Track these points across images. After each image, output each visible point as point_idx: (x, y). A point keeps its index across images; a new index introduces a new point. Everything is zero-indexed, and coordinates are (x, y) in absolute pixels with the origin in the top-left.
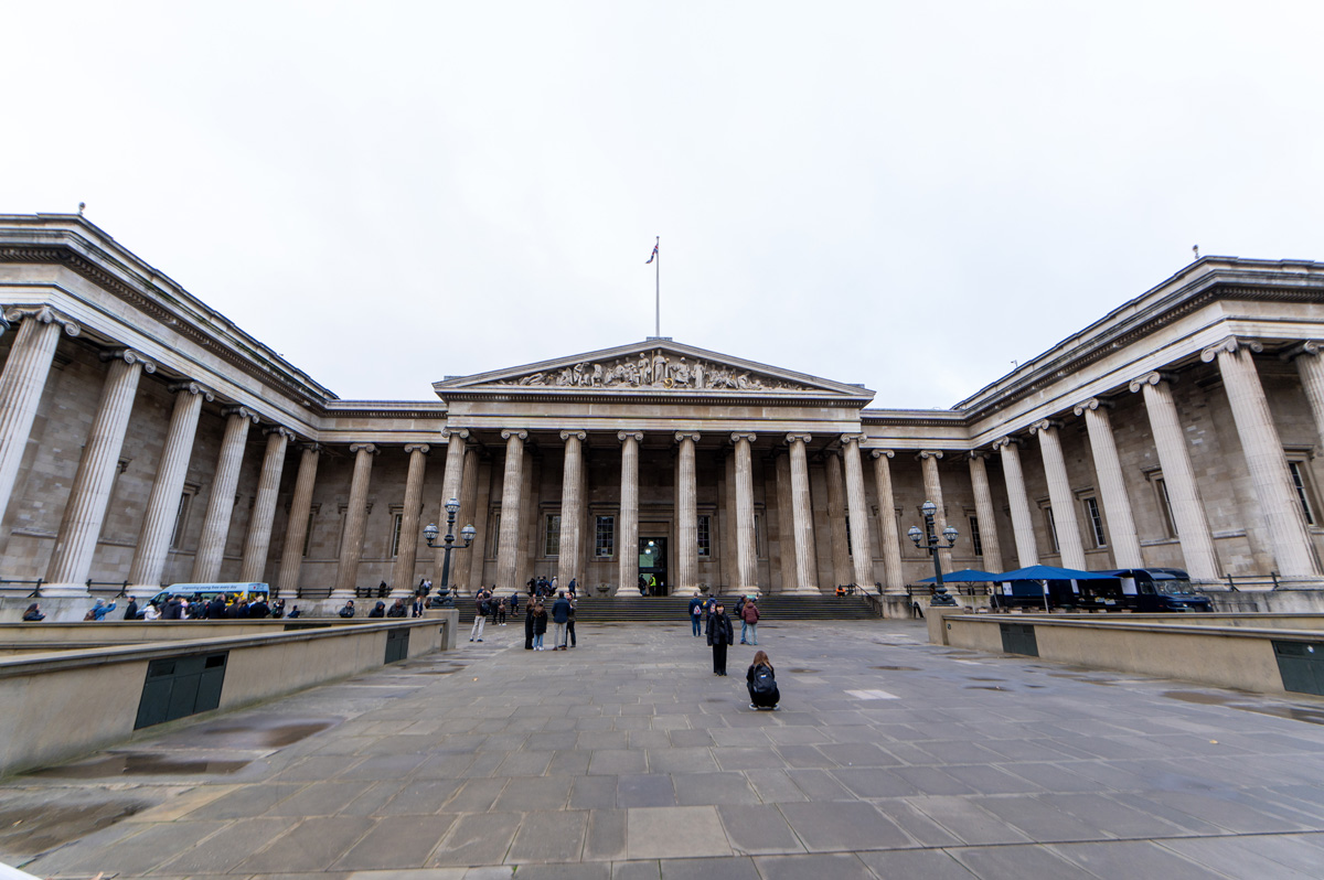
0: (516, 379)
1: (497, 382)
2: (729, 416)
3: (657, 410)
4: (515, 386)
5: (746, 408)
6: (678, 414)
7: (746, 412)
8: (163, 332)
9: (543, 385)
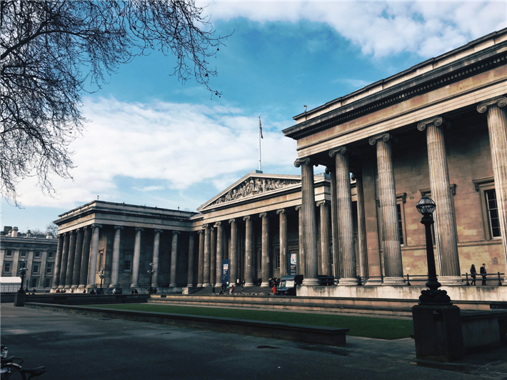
0: (214, 202)
1: (211, 204)
2: (275, 202)
3: (254, 205)
4: (215, 205)
5: (281, 197)
6: (260, 206)
7: (281, 199)
8: (124, 218)
9: (222, 203)
